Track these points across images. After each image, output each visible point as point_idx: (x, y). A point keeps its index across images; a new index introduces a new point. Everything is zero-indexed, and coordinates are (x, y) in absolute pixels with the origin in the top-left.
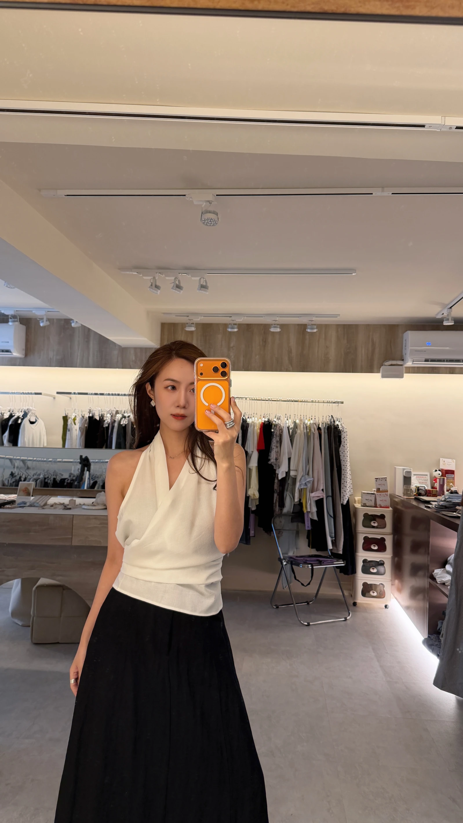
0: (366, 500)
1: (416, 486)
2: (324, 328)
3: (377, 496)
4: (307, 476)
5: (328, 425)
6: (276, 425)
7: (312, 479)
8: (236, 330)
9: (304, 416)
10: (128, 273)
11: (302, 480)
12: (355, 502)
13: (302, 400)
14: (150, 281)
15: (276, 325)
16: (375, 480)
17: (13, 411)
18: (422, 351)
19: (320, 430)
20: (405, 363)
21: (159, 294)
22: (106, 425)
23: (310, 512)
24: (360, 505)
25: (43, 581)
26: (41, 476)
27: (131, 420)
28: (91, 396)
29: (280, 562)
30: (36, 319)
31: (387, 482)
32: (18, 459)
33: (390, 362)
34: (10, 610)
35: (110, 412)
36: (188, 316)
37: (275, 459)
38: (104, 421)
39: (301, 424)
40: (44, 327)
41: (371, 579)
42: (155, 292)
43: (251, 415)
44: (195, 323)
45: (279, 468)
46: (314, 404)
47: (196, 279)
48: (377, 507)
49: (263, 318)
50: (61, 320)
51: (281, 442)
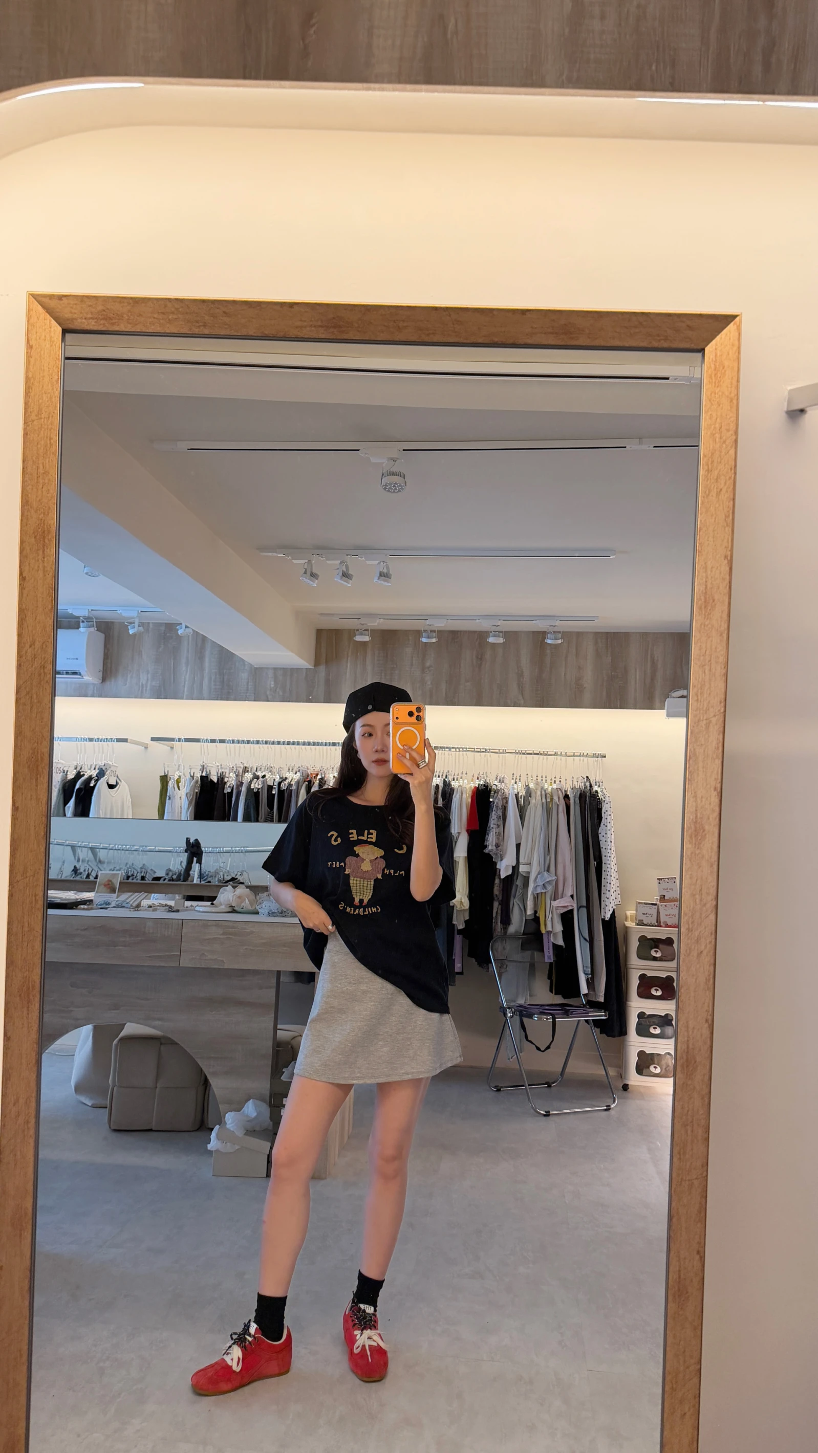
0: (644, 914)
2: (574, 638)
3: (660, 907)
4: (545, 873)
5: (581, 791)
6: (496, 792)
7: (554, 879)
8: (434, 640)
9: (542, 777)
10: (270, 554)
11: (537, 880)
12: (626, 918)
14: (304, 566)
15: (497, 633)
16: (658, 881)
17: (81, 768)
19: (566, 799)
21: (315, 585)
22: (227, 790)
23: (551, 932)
24: (634, 924)
25: (131, 1029)
27: (267, 782)
28: (204, 744)
29: (502, 1013)
30: (122, 624)
31: (676, 886)
32: (85, 846)
33: (681, 693)
34: (73, 1081)
35: (234, 770)
36: (359, 619)
37: (495, 846)
38: (225, 783)
39: (536, 789)
40: (134, 636)
42: (311, 582)
44: (369, 629)
45: (502, 860)
46: (559, 758)
47: (373, 564)
48: (661, 926)
49: (477, 621)
50: (161, 624)
51: (504, 817)
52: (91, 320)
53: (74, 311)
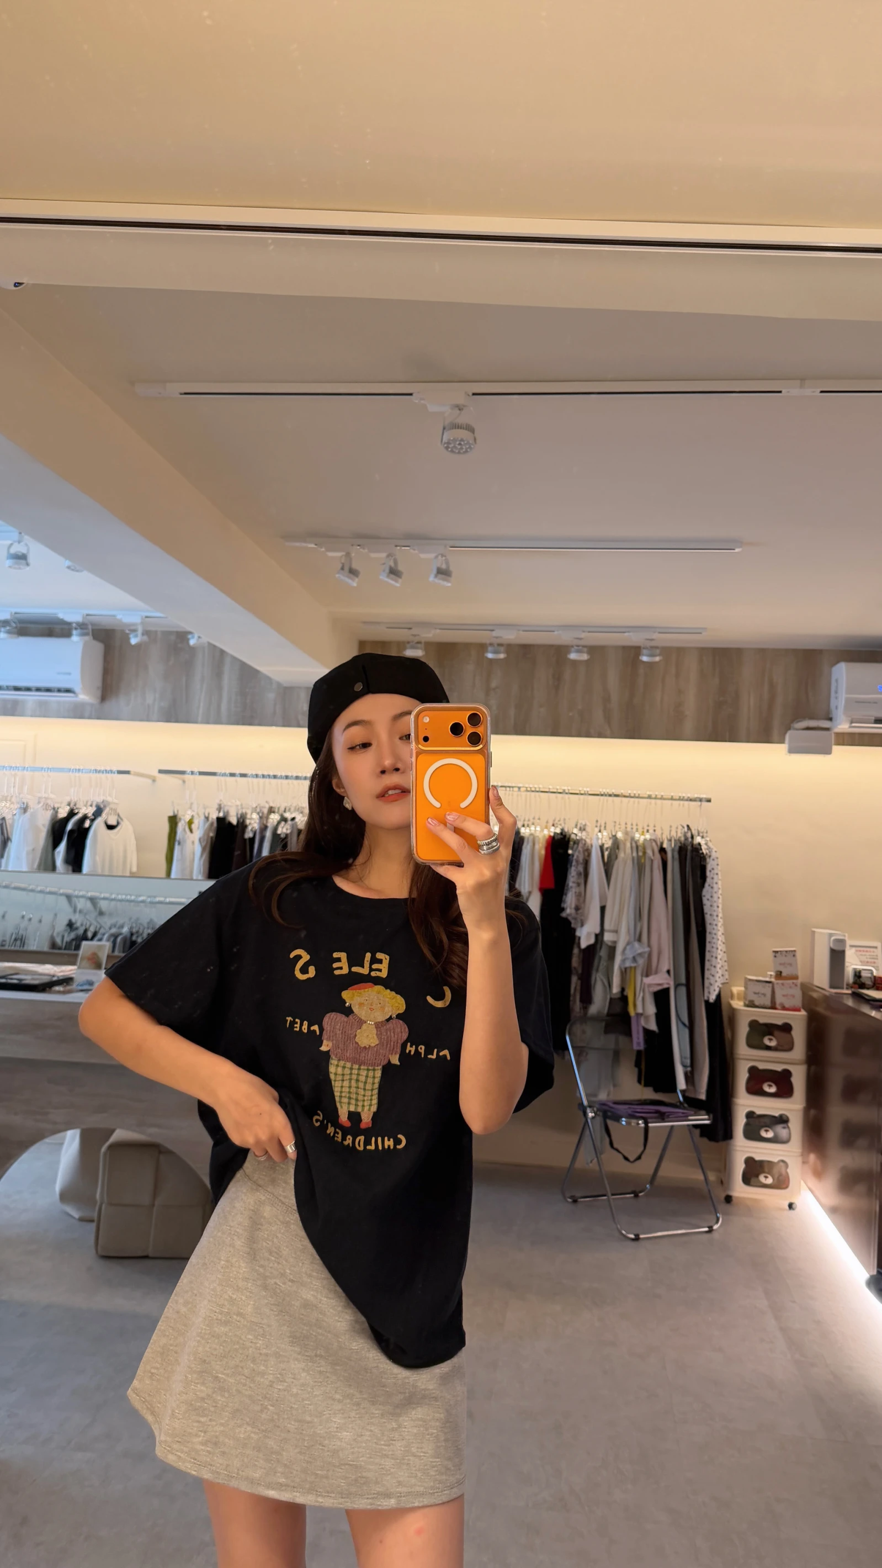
0: (755, 993)
1: (855, 969)
2: (674, 654)
3: (776, 987)
4: (636, 945)
5: (681, 843)
6: (577, 842)
7: (647, 949)
8: (502, 656)
9: (632, 825)
10: (298, 544)
11: (626, 951)
12: (732, 996)
13: (630, 794)
14: (342, 559)
15: (580, 648)
16: (773, 954)
17: (75, 805)
18: (869, 703)
19: (663, 854)
20: (834, 725)
21: (355, 584)
22: (248, 835)
23: (641, 1014)
24: (741, 1003)
25: (120, 1135)
26: (125, 930)
27: (297, 826)
28: (223, 778)
29: (581, 1113)
30: (123, 631)
31: (796, 961)
32: (82, 897)
33: (806, 724)
34: (58, 1188)
35: (258, 810)
36: (410, 629)
37: (575, 908)
38: (246, 827)
39: (626, 840)
40: (138, 646)
41: (761, 1151)
42: (349, 581)
43: (529, 820)
44: (423, 641)
45: (582, 925)
46: (653, 801)
47: (429, 557)
48: (775, 1008)
49: (556, 633)
50: (170, 633)
51: (586, 874)
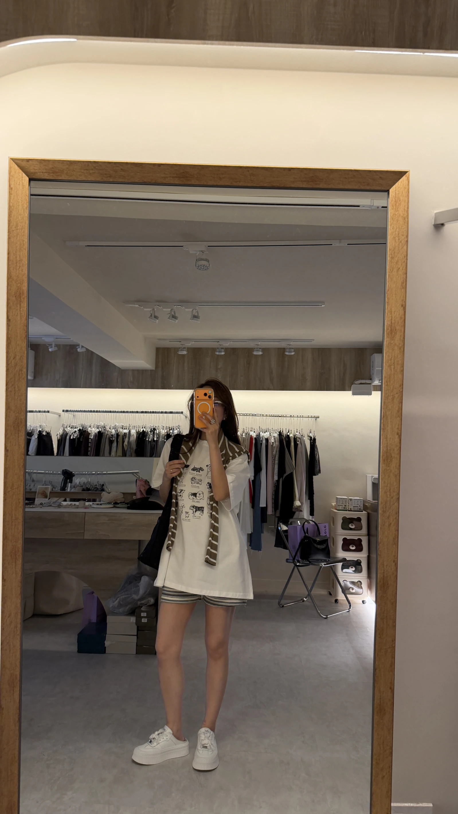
2: (301, 351)
8: (223, 353)
10: (131, 305)
14: (151, 312)
15: (259, 349)
20: (373, 382)
21: (157, 323)
24: (336, 510)
30: (44, 345)
33: (360, 382)
36: (180, 342)
40: (52, 352)
41: (350, 577)
42: (155, 321)
44: (186, 347)
46: (292, 418)
47: (189, 310)
49: (247, 342)
50: (67, 345)
52: (45, 174)
53: (35, 168)
